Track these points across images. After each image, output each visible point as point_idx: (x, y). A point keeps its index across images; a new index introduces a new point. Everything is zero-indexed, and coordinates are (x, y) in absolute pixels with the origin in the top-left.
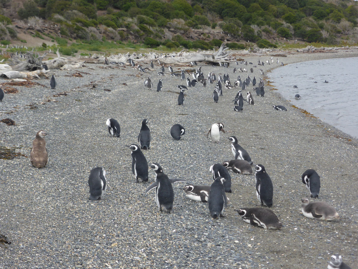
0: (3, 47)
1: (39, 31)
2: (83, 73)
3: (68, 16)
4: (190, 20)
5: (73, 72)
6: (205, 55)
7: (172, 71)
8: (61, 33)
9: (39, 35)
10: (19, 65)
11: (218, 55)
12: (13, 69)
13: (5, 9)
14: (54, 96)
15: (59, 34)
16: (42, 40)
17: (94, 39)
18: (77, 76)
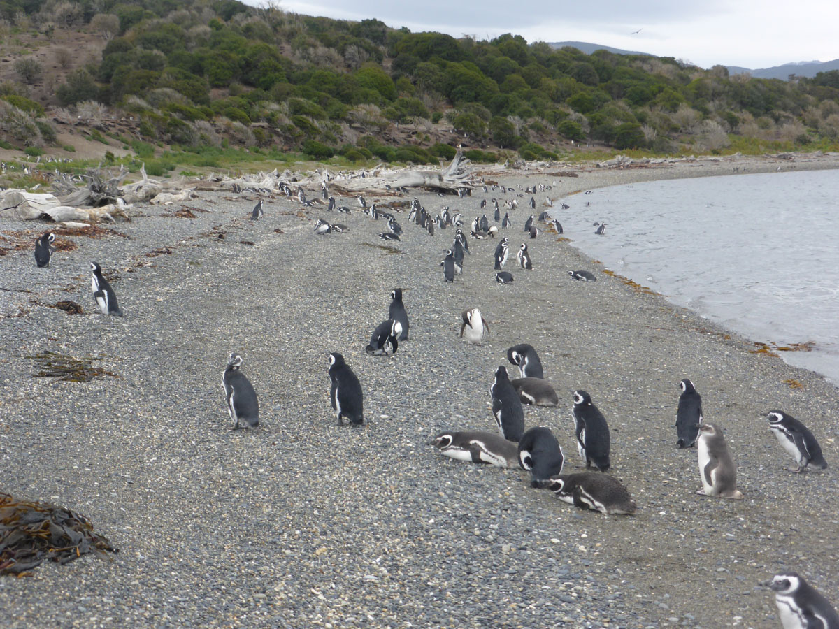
0: (29, 160)
1: (99, 128)
2: (195, 209)
3: (155, 99)
4: (390, 108)
5: (176, 208)
6: (424, 174)
7: (365, 204)
8: (142, 133)
9: (99, 135)
10: (73, 195)
11: (449, 173)
12: (63, 204)
13: (30, 87)
14: (148, 256)
15: (139, 135)
16: (105, 146)
17: (206, 144)
18: (185, 216)
